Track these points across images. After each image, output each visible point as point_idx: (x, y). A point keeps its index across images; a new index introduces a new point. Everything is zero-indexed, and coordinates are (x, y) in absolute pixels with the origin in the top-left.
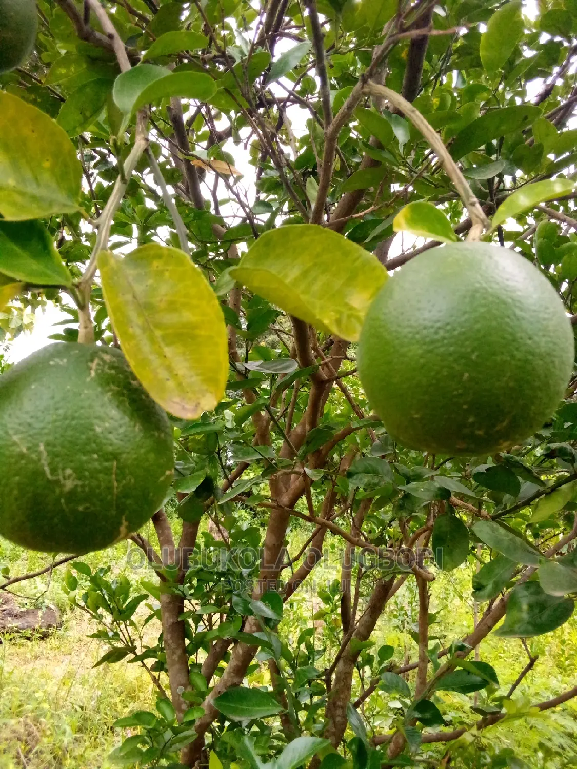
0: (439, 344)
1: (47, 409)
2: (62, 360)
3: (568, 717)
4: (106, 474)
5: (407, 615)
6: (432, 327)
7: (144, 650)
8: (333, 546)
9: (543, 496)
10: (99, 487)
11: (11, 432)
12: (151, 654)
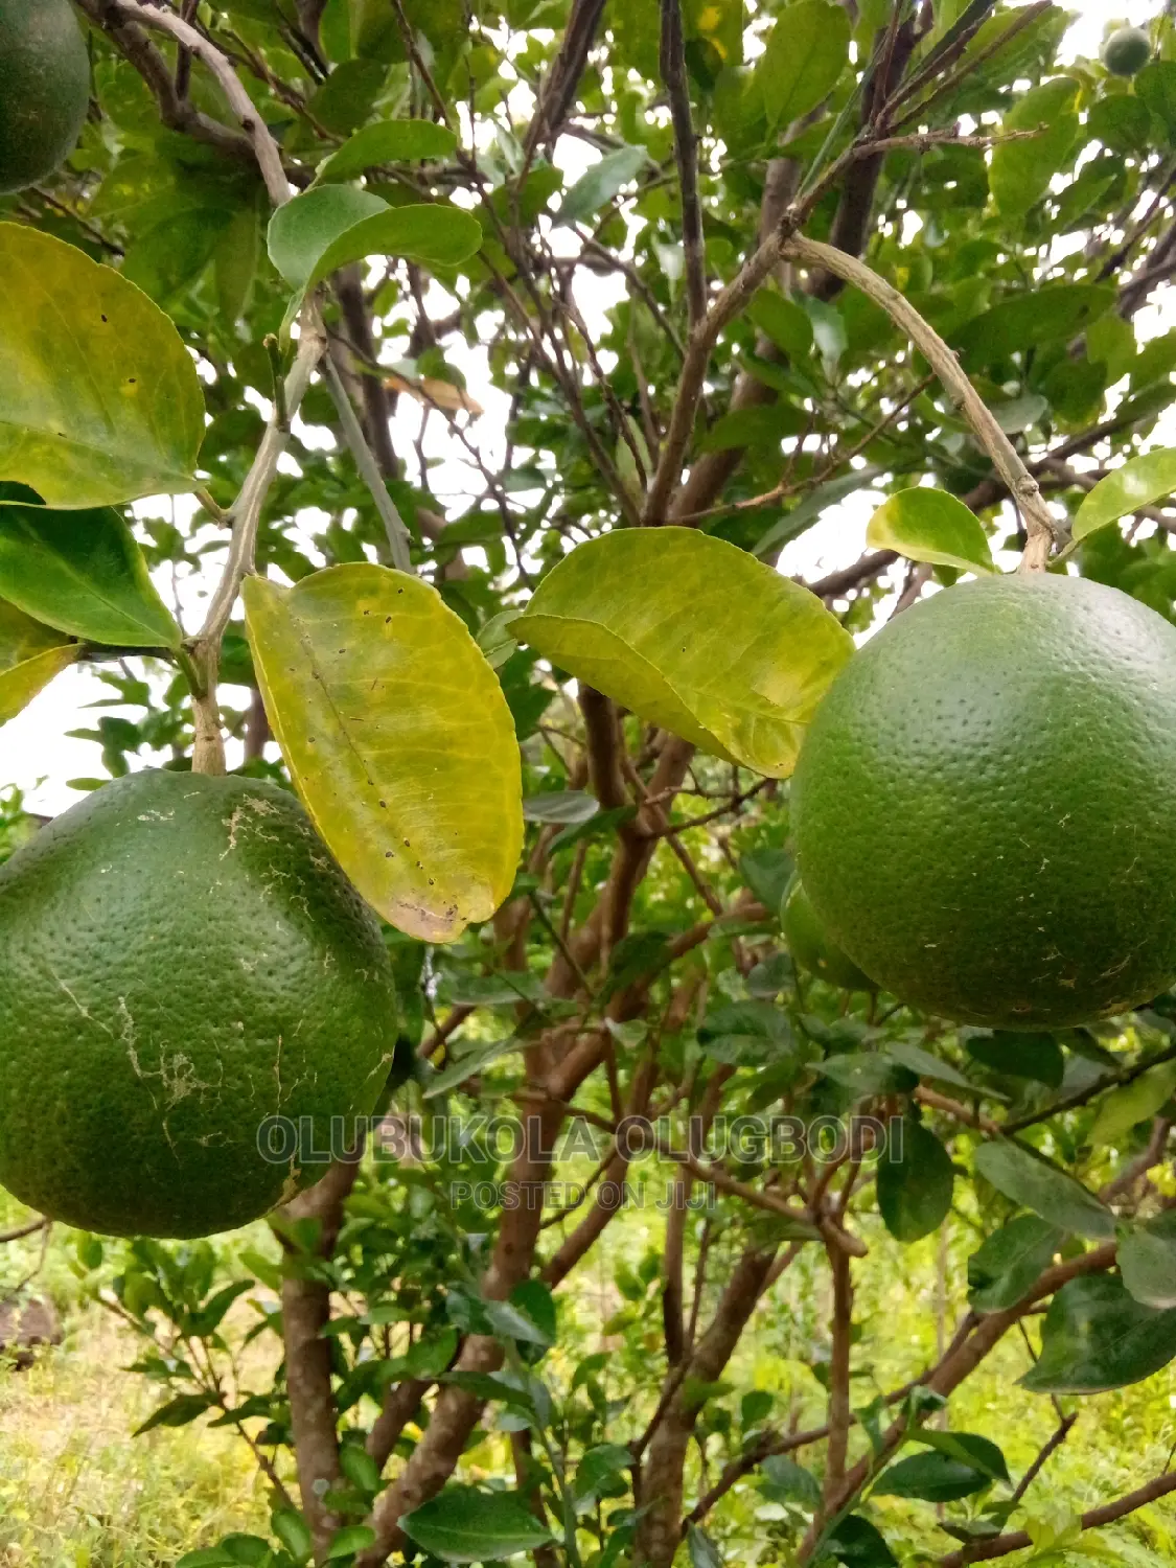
0: (988, 794)
1: (135, 921)
2: (163, 813)
3: (1130, 1537)
4: (261, 1066)
5: (794, 1322)
6: (970, 757)
7: (243, 1399)
8: (644, 1177)
9: (1114, 1087)
10: (243, 1093)
11: (55, 971)
12: (258, 1409)
